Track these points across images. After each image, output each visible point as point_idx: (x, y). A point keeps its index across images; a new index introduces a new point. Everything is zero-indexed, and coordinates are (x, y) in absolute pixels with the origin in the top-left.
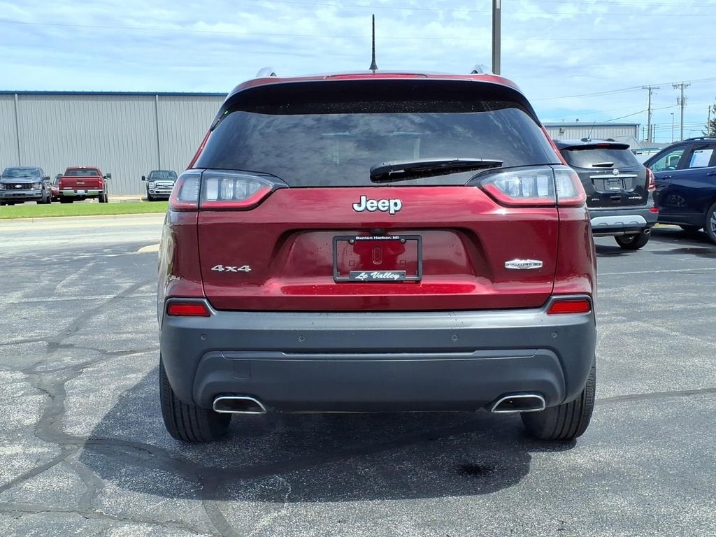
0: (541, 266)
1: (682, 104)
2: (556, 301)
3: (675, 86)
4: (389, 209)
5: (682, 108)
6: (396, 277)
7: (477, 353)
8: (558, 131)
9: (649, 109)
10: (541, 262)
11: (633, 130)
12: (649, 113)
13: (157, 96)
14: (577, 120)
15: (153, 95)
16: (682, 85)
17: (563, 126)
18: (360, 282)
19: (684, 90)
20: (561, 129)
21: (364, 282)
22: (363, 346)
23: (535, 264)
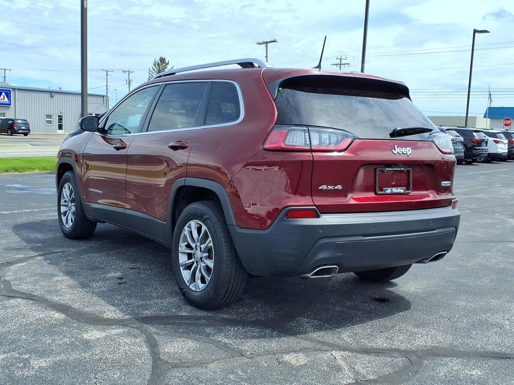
0: (450, 185)
1: (129, 85)
3: (124, 72)
5: (129, 87)
6: (402, 191)
7: (437, 231)
8: (50, 95)
9: (107, 86)
11: (102, 99)
12: (107, 88)
14: (60, 88)
16: (129, 71)
17: (53, 92)
19: (130, 75)
20: (51, 94)
22: (398, 230)
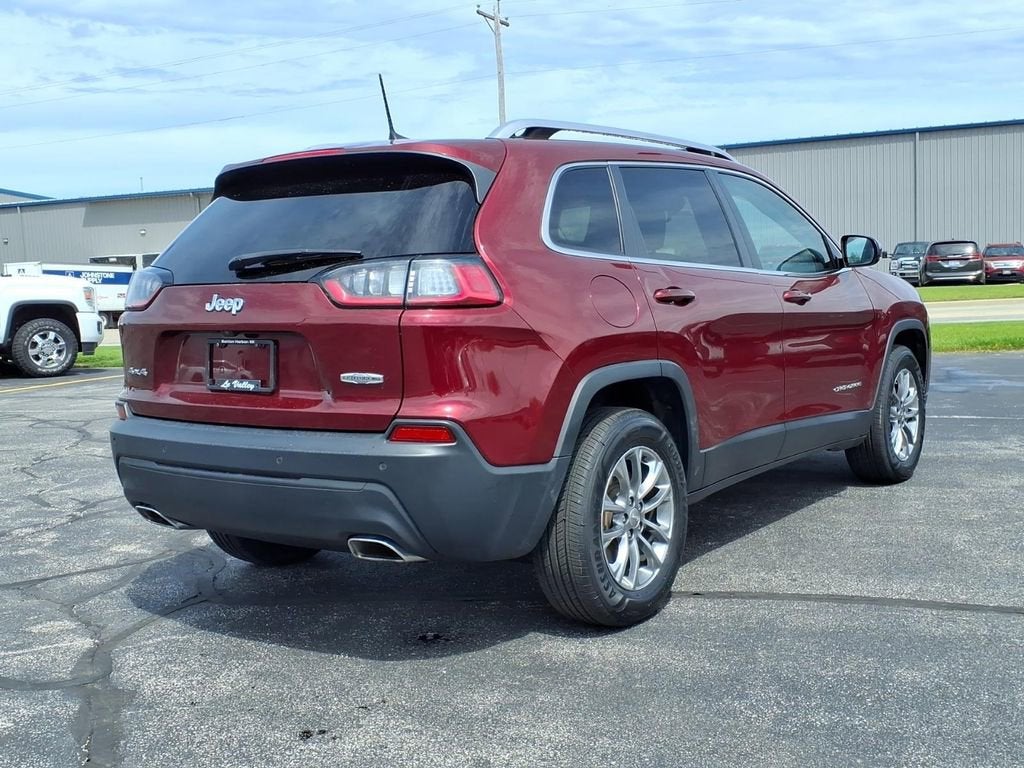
0: (381, 381)
2: (397, 426)
4: (231, 310)
6: (251, 387)
7: (303, 481)
10: (381, 376)
13: (917, 134)
15: (911, 132)
18: (224, 391)
21: (227, 391)
23: (373, 379)
